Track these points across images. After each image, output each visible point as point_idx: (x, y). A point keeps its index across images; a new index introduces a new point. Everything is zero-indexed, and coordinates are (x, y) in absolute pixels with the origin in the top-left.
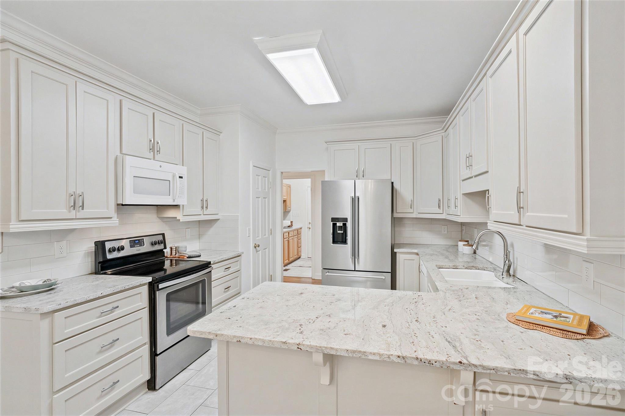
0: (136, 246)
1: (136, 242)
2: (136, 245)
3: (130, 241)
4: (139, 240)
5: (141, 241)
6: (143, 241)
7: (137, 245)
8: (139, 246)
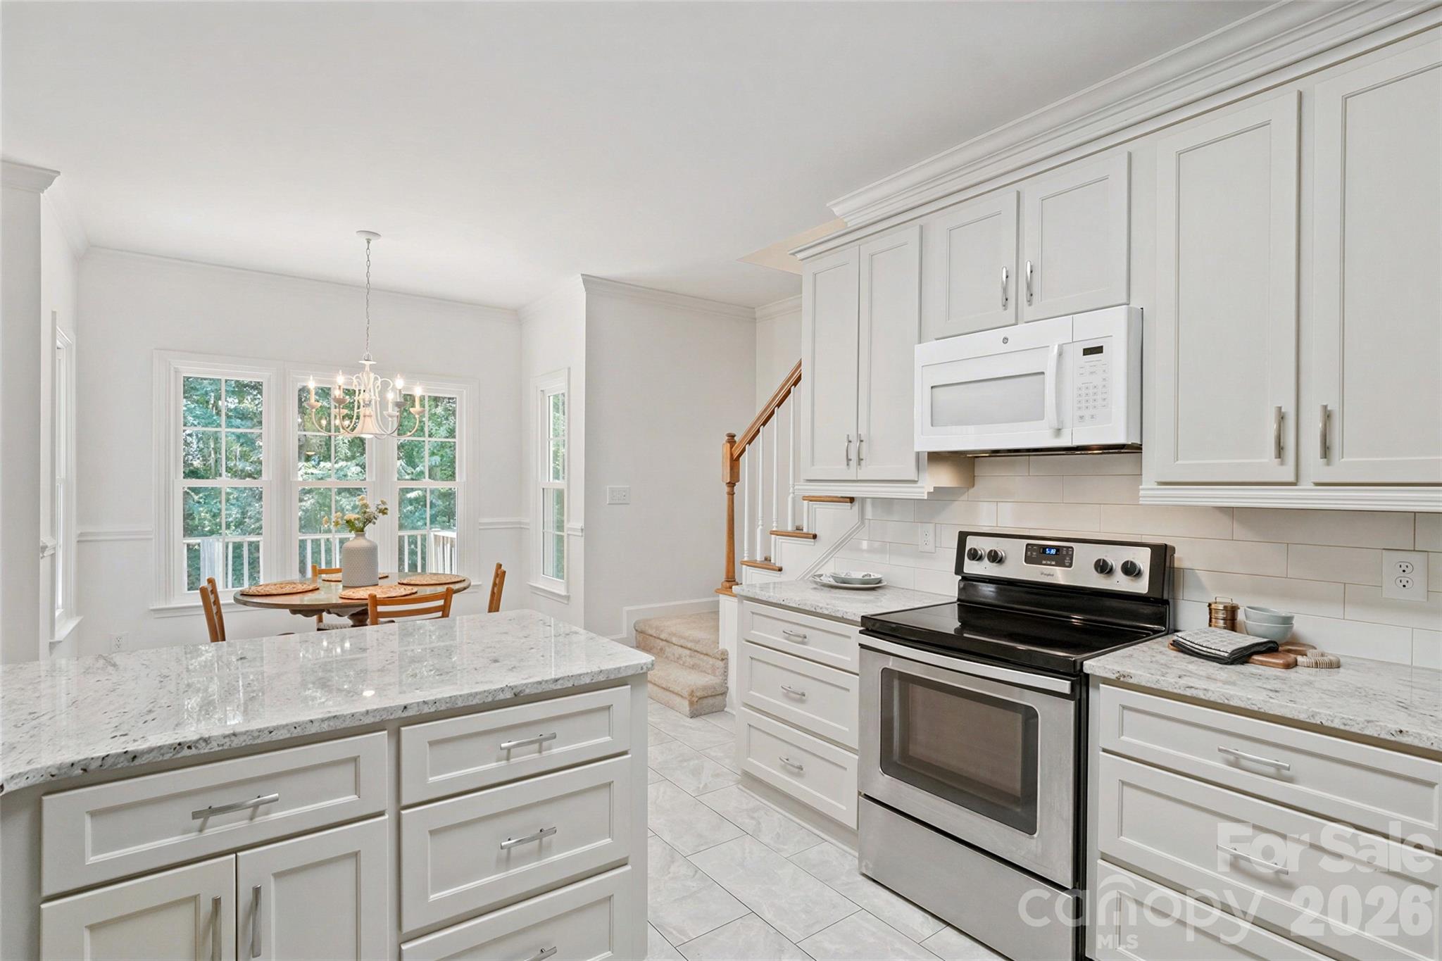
0: (1044, 562)
1: (1048, 552)
2: (1045, 560)
3: (1028, 545)
4: (1058, 549)
5: (1064, 552)
6: (1070, 553)
7: (1048, 560)
8: (1054, 563)
